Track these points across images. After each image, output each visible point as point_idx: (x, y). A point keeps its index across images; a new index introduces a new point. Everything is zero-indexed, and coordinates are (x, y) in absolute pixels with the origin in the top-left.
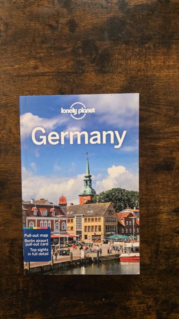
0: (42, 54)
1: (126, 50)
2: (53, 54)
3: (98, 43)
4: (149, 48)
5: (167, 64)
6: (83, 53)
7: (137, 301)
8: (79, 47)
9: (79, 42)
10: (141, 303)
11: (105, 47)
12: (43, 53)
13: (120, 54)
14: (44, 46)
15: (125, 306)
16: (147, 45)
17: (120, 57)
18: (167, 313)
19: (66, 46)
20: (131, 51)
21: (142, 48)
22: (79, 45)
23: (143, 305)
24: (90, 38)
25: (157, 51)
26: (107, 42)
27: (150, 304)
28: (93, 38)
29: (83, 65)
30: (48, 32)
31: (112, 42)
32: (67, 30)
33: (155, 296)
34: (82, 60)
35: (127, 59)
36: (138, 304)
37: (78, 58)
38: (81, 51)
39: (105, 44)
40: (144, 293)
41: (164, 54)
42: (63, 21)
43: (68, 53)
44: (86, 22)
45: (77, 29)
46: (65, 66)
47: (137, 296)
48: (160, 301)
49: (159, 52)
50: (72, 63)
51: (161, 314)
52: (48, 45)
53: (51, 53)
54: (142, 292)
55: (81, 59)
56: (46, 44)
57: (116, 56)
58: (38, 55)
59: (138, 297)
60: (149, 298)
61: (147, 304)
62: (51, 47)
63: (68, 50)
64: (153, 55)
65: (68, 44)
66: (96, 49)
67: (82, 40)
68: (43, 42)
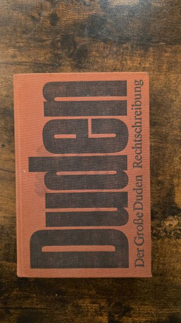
0: (21, 44)
1: (104, 48)
2: (32, 45)
3: (77, 39)
4: (127, 48)
5: (143, 65)
6: (61, 46)
7: (90, 300)
8: (59, 41)
9: (59, 36)
10: (94, 303)
11: (84, 43)
12: (22, 42)
13: (97, 51)
14: (24, 36)
15: (77, 304)
16: (124, 46)
17: (98, 55)
18: (119, 316)
19: (46, 38)
20: (109, 49)
21: (120, 48)
22: (58, 39)
23: (96, 305)
24: (70, 33)
25: (134, 52)
26: (86, 39)
27: (103, 304)
28: (72, 33)
29: (60, 58)
30: (30, 23)
31: (91, 39)
32: (48, 23)
33: (109, 297)
34: (60, 54)
35: (104, 57)
36: (91, 303)
37: (56, 51)
38: (59, 44)
39: (84, 41)
40: (97, 293)
41: (141, 56)
42: (45, 13)
43: (47, 45)
44: (68, 17)
45: (59, 24)
46: (43, 58)
47: (90, 295)
48: (113, 303)
49: (136, 54)
50: (50, 55)
51: (113, 316)
52: (29, 36)
53: (30, 44)
54: (96, 292)
55: (59, 52)
56: (26, 34)
57: (94, 53)
58: (18, 45)
59: (91, 297)
60: (103, 298)
61: (100, 304)
62: (31, 38)
63: (48, 43)
64: (130, 55)
65: (48, 37)
66: (75, 44)
67: (62, 34)
68: (24, 32)
